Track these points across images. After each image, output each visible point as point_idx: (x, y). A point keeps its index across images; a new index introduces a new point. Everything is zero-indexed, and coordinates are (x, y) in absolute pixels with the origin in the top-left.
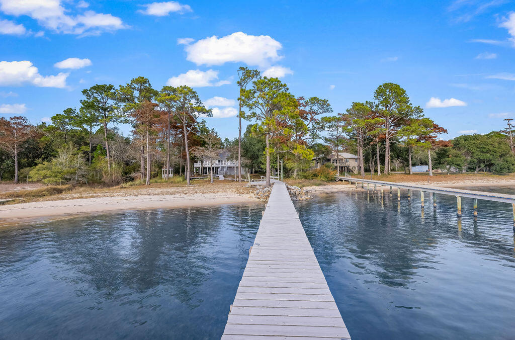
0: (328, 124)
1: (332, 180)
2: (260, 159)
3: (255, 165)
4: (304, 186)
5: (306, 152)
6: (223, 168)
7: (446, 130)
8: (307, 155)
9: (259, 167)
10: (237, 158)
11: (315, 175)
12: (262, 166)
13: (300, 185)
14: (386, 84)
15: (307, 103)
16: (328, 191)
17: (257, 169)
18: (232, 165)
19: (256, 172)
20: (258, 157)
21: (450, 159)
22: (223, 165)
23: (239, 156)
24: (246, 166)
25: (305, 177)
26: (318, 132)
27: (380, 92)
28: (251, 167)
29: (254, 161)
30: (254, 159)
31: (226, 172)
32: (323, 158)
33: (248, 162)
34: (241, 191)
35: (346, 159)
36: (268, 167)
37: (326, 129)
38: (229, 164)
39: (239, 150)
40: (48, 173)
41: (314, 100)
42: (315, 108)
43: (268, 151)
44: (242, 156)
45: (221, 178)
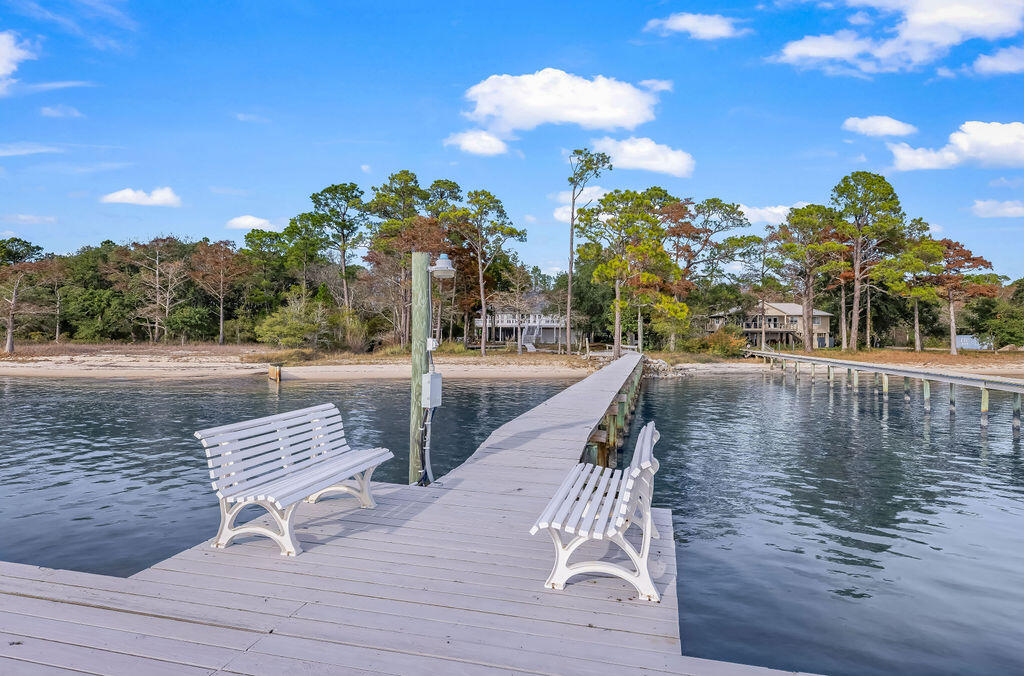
0: (740, 250)
1: (735, 355)
2: (606, 315)
3: (597, 325)
4: (678, 362)
5: (676, 307)
6: (531, 330)
7: (990, 263)
8: (676, 312)
9: (604, 329)
10: (563, 312)
11: (705, 346)
12: (609, 328)
13: (671, 361)
14: (858, 173)
15: (699, 209)
16: (718, 371)
17: (601, 333)
18: (550, 325)
19: (597, 339)
20: (601, 310)
21: (997, 322)
22: (532, 324)
23: (569, 308)
24: (579, 326)
25: (687, 349)
26: (721, 265)
27: (843, 190)
28: (587, 330)
29: (595, 319)
30: (594, 315)
31: (538, 339)
32: (738, 314)
33: (583, 318)
34: (575, 363)
35: (792, 316)
36: (617, 330)
37: (737, 257)
38: (544, 322)
39: (569, 297)
40: (285, 330)
41: (714, 204)
42: (716, 217)
43: (618, 304)
44: (573, 309)
45: (530, 348)
